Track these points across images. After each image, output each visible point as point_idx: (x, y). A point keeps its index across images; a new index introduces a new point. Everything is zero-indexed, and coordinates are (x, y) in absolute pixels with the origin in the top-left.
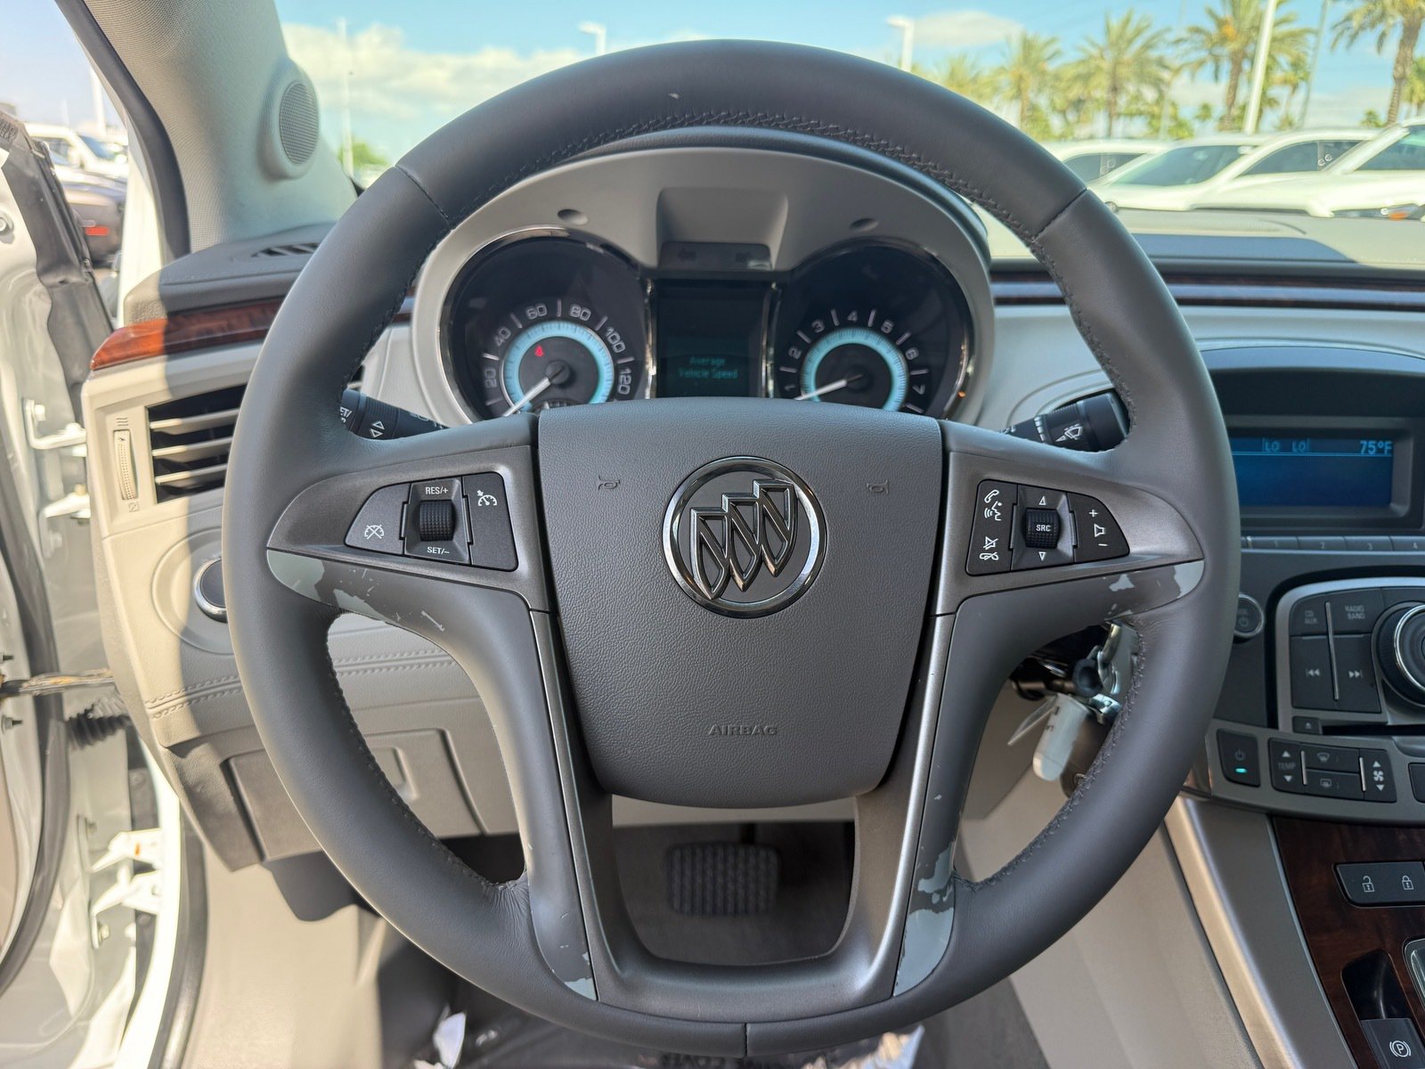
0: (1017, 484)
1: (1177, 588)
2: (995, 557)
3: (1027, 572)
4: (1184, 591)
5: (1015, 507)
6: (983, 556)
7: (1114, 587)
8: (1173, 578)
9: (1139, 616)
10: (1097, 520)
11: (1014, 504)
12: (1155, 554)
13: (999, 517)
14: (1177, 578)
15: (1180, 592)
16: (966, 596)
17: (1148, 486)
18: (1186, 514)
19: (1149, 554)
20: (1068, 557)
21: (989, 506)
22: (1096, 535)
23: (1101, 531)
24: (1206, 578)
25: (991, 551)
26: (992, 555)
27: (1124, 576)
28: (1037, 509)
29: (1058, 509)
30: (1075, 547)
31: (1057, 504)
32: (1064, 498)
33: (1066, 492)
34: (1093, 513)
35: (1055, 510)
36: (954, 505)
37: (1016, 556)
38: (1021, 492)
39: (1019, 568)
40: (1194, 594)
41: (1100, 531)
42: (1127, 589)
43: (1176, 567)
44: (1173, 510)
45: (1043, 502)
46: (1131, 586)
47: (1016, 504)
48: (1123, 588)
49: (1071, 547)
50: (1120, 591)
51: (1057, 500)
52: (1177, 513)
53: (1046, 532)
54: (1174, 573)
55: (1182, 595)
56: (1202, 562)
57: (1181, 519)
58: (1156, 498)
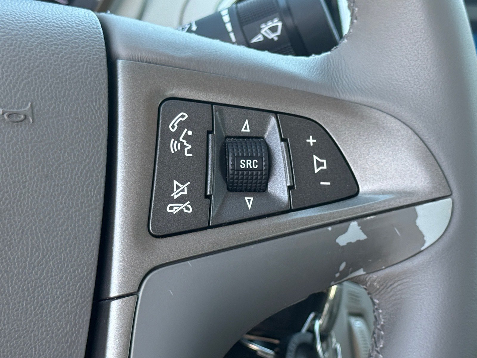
0: (212, 104)
1: (420, 237)
2: (187, 209)
3: (231, 227)
4: (429, 240)
5: (210, 135)
6: (171, 208)
7: (342, 240)
8: (415, 223)
9: (374, 276)
10: (317, 150)
11: (209, 132)
12: (391, 193)
13: (189, 151)
14: (420, 222)
15: (424, 242)
16: (150, 267)
17: (376, 102)
18: (426, 138)
19: (384, 193)
20: (283, 203)
21: (176, 136)
22: (316, 171)
23: (322, 164)
24: (454, 220)
25: (182, 200)
26: (182, 206)
27: (354, 224)
28: (239, 137)
29: (266, 137)
30: (290, 188)
31: (264, 130)
32: (273, 121)
33: (276, 113)
34: (311, 141)
35: (263, 138)
36: (128, 137)
37: (215, 206)
38: (217, 114)
39: (220, 222)
40: (441, 243)
41: (320, 164)
42: (358, 241)
43: (418, 208)
44: (410, 132)
45: (246, 128)
46: (363, 237)
47: (211, 132)
48: (353, 241)
49: (286, 189)
50: (349, 244)
51: (264, 125)
52: (416, 137)
53: (253, 169)
54: (416, 216)
55: (426, 245)
56: (449, 200)
57: (421, 144)
58: (388, 117)
